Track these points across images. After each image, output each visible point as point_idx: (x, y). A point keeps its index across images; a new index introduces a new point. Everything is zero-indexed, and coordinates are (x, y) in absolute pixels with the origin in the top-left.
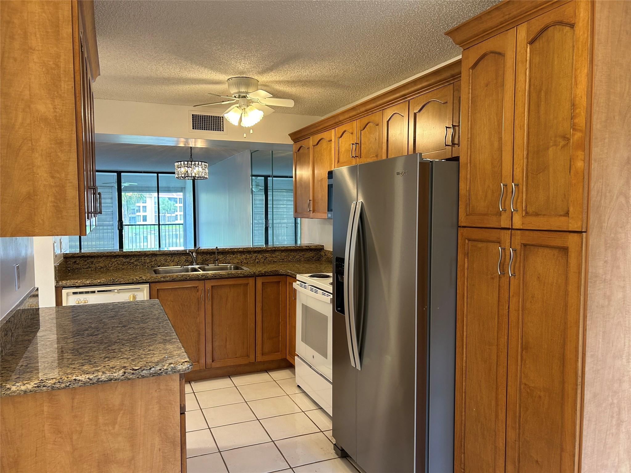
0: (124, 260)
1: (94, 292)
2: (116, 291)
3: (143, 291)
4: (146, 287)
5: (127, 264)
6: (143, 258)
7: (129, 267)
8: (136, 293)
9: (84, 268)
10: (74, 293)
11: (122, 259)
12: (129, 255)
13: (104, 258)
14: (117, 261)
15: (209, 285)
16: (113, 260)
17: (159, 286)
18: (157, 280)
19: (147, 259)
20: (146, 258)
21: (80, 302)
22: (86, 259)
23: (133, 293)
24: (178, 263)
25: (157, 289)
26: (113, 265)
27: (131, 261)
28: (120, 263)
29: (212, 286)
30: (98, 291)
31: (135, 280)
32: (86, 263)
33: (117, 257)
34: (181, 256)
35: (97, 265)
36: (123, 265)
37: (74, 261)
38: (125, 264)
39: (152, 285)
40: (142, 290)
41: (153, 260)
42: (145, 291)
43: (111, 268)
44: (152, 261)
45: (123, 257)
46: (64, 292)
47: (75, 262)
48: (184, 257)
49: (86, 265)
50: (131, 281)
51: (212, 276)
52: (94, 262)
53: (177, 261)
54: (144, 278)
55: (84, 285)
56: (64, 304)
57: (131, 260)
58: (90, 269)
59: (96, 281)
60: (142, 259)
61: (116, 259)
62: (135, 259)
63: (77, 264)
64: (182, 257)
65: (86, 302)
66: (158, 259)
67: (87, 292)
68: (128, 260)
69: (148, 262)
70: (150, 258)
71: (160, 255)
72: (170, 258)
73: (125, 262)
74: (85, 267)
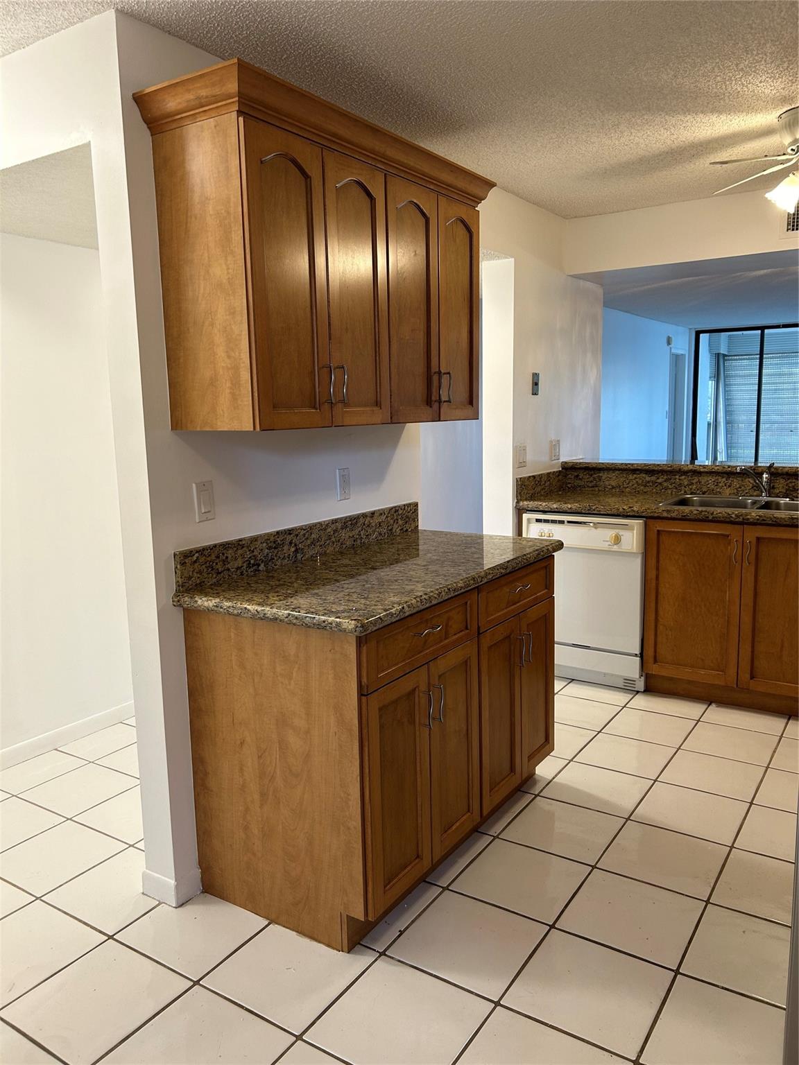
0: (648, 479)
1: (562, 522)
2: (591, 524)
3: (634, 530)
4: (637, 524)
5: (651, 484)
6: (677, 477)
7: (654, 490)
8: (621, 532)
9: (588, 486)
10: (538, 521)
11: (644, 475)
12: (654, 470)
13: (617, 472)
14: (636, 478)
15: (751, 534)
16: (631, 477)
17: (659, 526)
18: (656, 515)
19: (685, 478)
20: (683, 477)
21: (543, 534)
22: (592, 472)
23: (617, 531)
24: (739, 489)
25: (658, 531)
26: (630, 484)
27: (658, 481)
28: (640, 482)
29: (758, 539)
30: (569, 522)
31: (621, 510)
32: (591, 479)
33: (638, 472)
34: (745, 479)
35: (607, 483)
36: (645, 486)
37: (576, 474)
38: (648, 485)
39: (651, 522)
40: (631, 528)
41: (694, 481)
42: (635, 532)
43: (627, 489)
44: (693, 483)
45: (646, 474)
46: (525, 516)
47: (577, 476)
48: (750, 480)
49: (591, 482)
50: (615, 512)
51: (758, 519)
52: (603, 478)
53: (738, 486)
54: (635, 509)
55: (550, 510)
56: (524, 535)
57: (658, 479)
58: (597, 489)
59: (566, 505)
60: (675, 479)
61: (635, 476)
62: (665, 477)
63: (580, 479)
64: (747, 479)
65: (551, 535)
66: (704, 479)
67: (554, 522)
68: (653, 478)
69: (686, 483)
70: (690, 478)
71: (707, 472)
72: (724, 479)
73: (648, 482)
74: (590, 485)
